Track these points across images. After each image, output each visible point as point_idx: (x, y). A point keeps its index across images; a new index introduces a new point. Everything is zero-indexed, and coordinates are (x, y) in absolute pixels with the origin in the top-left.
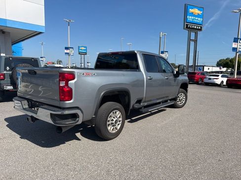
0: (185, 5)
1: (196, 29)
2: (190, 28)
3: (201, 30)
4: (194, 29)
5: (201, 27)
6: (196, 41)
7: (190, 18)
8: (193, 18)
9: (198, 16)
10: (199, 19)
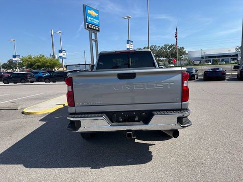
0: (84, 5)
1: (95, 30)
2: (90, 28)
3: (98, 31)
4: (93, 29)
5: (99, 28)
6: (96, 41)
7: (89, 19)
8: (91, 19)
9: (95, 18)
10: (96, 20)
